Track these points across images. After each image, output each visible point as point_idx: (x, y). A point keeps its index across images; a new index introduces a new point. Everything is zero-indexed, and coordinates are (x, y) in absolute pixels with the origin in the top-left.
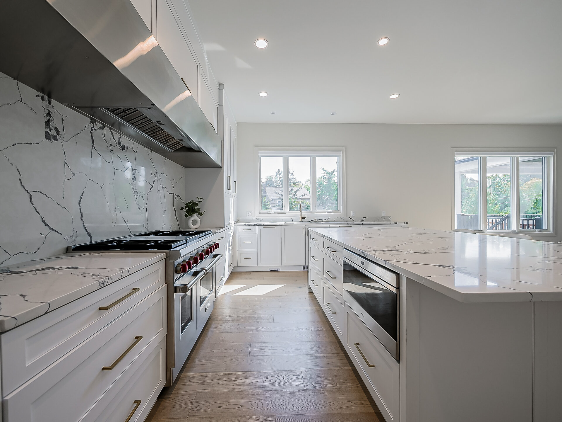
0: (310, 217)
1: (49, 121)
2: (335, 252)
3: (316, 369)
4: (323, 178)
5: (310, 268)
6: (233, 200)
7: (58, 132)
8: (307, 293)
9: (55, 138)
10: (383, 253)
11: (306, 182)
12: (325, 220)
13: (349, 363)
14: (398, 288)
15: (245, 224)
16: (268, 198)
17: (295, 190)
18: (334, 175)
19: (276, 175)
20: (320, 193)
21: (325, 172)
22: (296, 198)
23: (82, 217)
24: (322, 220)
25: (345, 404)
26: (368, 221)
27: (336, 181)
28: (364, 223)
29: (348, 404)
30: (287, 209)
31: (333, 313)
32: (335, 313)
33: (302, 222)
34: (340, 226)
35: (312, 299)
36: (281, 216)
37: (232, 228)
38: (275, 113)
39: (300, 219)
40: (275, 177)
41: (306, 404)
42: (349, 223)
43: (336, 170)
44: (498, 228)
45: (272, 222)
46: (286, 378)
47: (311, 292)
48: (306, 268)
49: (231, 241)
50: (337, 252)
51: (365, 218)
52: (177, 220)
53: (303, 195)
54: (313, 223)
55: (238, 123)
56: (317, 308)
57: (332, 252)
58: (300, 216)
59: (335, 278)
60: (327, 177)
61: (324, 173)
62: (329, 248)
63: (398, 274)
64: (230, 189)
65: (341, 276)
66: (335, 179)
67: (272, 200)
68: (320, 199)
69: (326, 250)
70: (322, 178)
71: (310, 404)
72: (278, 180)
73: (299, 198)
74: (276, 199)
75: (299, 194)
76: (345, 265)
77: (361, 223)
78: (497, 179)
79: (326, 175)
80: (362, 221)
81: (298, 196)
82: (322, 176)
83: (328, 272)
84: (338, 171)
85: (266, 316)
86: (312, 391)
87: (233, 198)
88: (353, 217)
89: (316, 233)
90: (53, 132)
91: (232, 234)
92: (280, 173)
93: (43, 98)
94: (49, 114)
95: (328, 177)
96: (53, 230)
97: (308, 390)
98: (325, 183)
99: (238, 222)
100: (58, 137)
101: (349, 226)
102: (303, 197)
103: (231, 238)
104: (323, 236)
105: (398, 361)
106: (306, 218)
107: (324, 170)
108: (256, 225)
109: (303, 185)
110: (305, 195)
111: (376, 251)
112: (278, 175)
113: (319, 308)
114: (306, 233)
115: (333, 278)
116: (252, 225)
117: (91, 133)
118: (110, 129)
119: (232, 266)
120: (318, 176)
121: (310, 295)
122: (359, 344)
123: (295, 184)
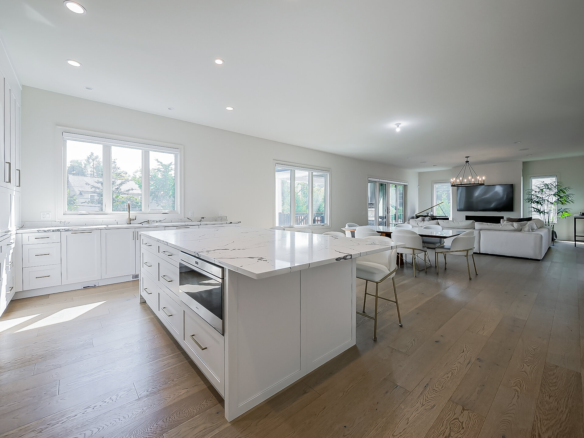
0: (141, 218)
2: (172, 255)
3: (150, 375)
4: (158, 171)
5: (142, 276)
6: (13, 196)
8: (139, 304)
10: (214, 252)
11: (135, 173)
12: (160, 221)
13: (185, 357)
14: (223, 279)
15: (38, 229)
16: (73, 191)
17: (119, 182)
18: (171, 168)
19: (88, 161)
20: (153, 187)
21: (159, 163)
22: (119, 193)
24: (157, 221)
25: (181, 392)
26: (207, 221)
27: (173, 175)
28: (202, 223)
29: (184, 391)
30: (108, 208)
31: (169, 316)
32: (172, 315)
33: (131, 224)
34: (177, 227)
35: (144, 310)
36: (100, 218)
37: (13, 237)
38: (92, 89)
39: (128, 221)
40: (85, 162)
41: (140, 411)
42: (187, 223)
43: (173, 163)
44: (303, 223)
45: (86, 225)
46: (114, 397)
47: (143, 302)
48: (137, 276)
49: (10, 256)
50: (173, 255)
51: (204, 218)
53: (131, 189)
54: (145, 225)
55: (23, 86)
56: (150, 317)
57: (169, 255)
58: (128, 217)
59: (172, 281)
60: (162, 170)
61: (159, 165)
62: (164, 252)
63: (223, 268)
64: (10, 181)
65: (177, 278)
66: (172, 173)
67: (81, 194)
68: (154, 195)
69: (161, 254)
70: (156, 171)
71: (145, 408)
72: (91, 166)
73: (124, 192)
74: (87, 192)
75: (124, 188)
76: (182, 267)
77: (199, 223)
78: (306, 185)
79: (161, 167)
80: (200, 221)
81: (122, 190)
82: (156, 168)
83: (164, 276)
84: (175, 164)
85: (82, 343)
86: (147, 396)
87: (14, 194)
88: (192, 217)
89: (150, 237)
91: (13, 246)
92: (94, 157)
95: (164, 170)
97: (142, 398)
98: (160, 176)
99: (22, 227)
101: (186, 227)
102: (131, 192)
103: (11, 251)
104: (159, 241)
105: (223, 335)
106: (136, 219)
107: (158, 162)
108: (58, 230)
109: (129, 176)
110: (132, 189)
111: (208, 251)
112: (91, 160)
113: (153, 316)
114: (136, 237)
115: (169, 281)
116: (52, 231)
119: (13, 291)
120: (151, 167)
121: (141, 305)
122: (194, 335)
123: (119, 175)
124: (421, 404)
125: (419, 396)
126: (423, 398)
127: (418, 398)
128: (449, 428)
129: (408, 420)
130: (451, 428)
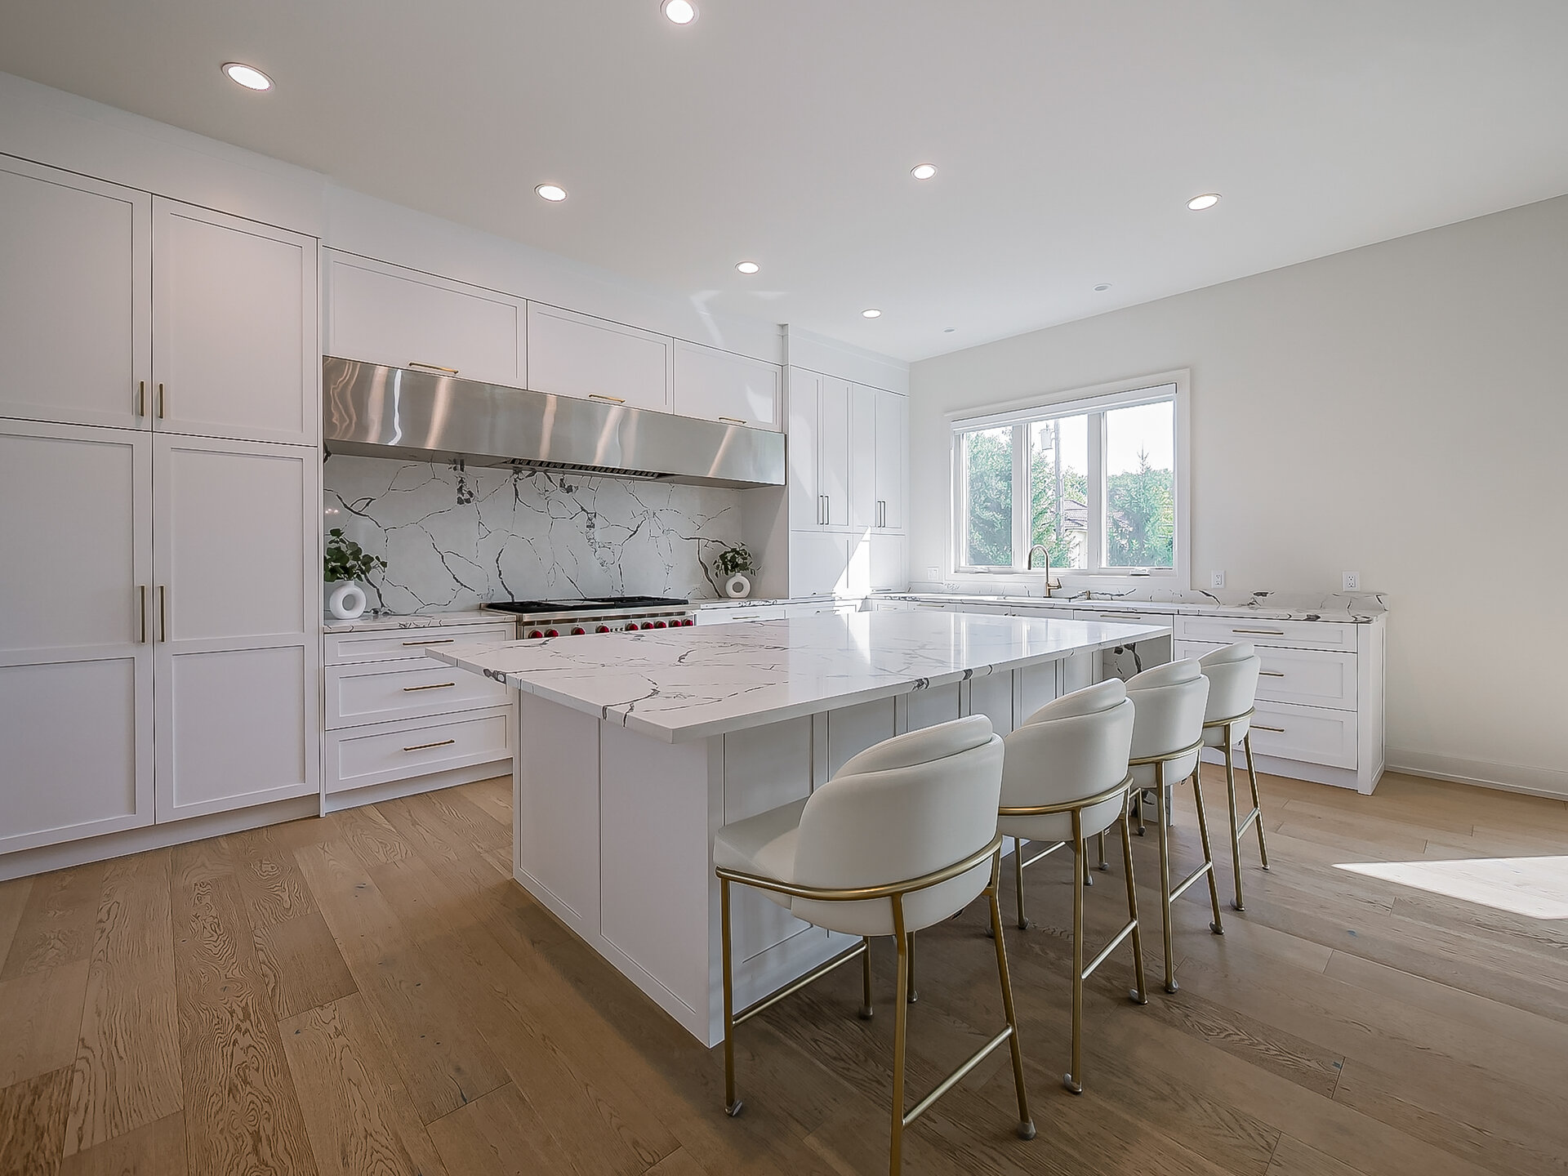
0: (1077, 584)
1: (461, 487)
7: (471, 494)
9: (468, 501)
12: (1119, 595)
23: (500, 574)
24: (1111, 595)
30: (1019, 561)
33: (1050, 597)
36: (1003, 582)
39: (1045, 591)
45: (978, 594)
51: (1261, 595)
52: (712, 582)
55: (911, 365)
58: (1045, 581)
64: (829, 523)
80: (1250, 604)
87: (866, 539)
88: (1218, 589)
90: (467, 496)
93: (455, 469)
94: (461, 481)
96: (465, 586)
100: (471, 499)
106: (1060, 587)
117: (515, 485)
118: (545, 472)
124: (373, 1133)
125: (398, 1140)
126: (387, 1148)
127: (396, 1134)
128: (271, 1163)
129: (355, 1085)
130: (263, 1166)
